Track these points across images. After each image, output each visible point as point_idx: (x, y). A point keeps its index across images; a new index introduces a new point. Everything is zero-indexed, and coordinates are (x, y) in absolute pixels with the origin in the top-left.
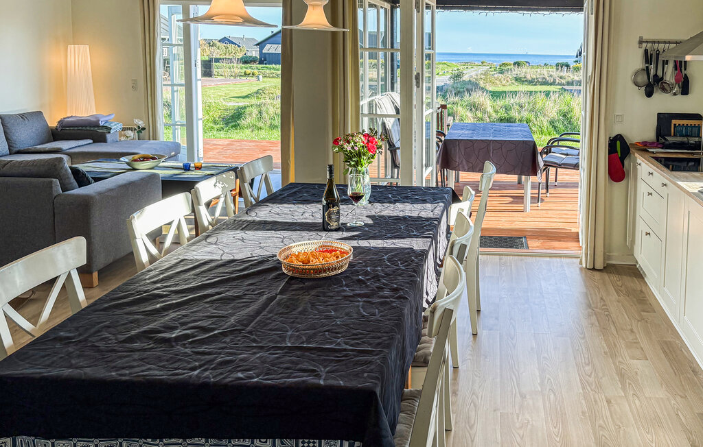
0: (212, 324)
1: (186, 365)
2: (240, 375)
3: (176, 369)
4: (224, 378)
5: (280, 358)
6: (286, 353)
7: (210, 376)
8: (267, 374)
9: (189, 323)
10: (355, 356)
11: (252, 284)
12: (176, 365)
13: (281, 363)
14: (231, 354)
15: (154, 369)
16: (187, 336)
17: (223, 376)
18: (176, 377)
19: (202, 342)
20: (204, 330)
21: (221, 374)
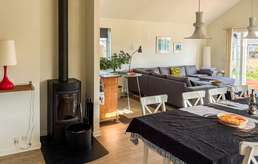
0: (185, 126)
1: (170, 132)
2: (180, 140)
3: (168, 132)
4: (176, 139)
5: (194, 141)
6: (197, 140)
7: (173, 137)
8: (187, 143)
9: (180, 123)
10: (217, 151)
11: (206, 121)
12: (168, 131)
13: (193, 142)
14: (183, 134)
15: (163, 130)
16: (177, 126)
17: (175, 138)
18: (166, 134)
19: (179, 129)
20: (182, 126)
21: (176, 137)
